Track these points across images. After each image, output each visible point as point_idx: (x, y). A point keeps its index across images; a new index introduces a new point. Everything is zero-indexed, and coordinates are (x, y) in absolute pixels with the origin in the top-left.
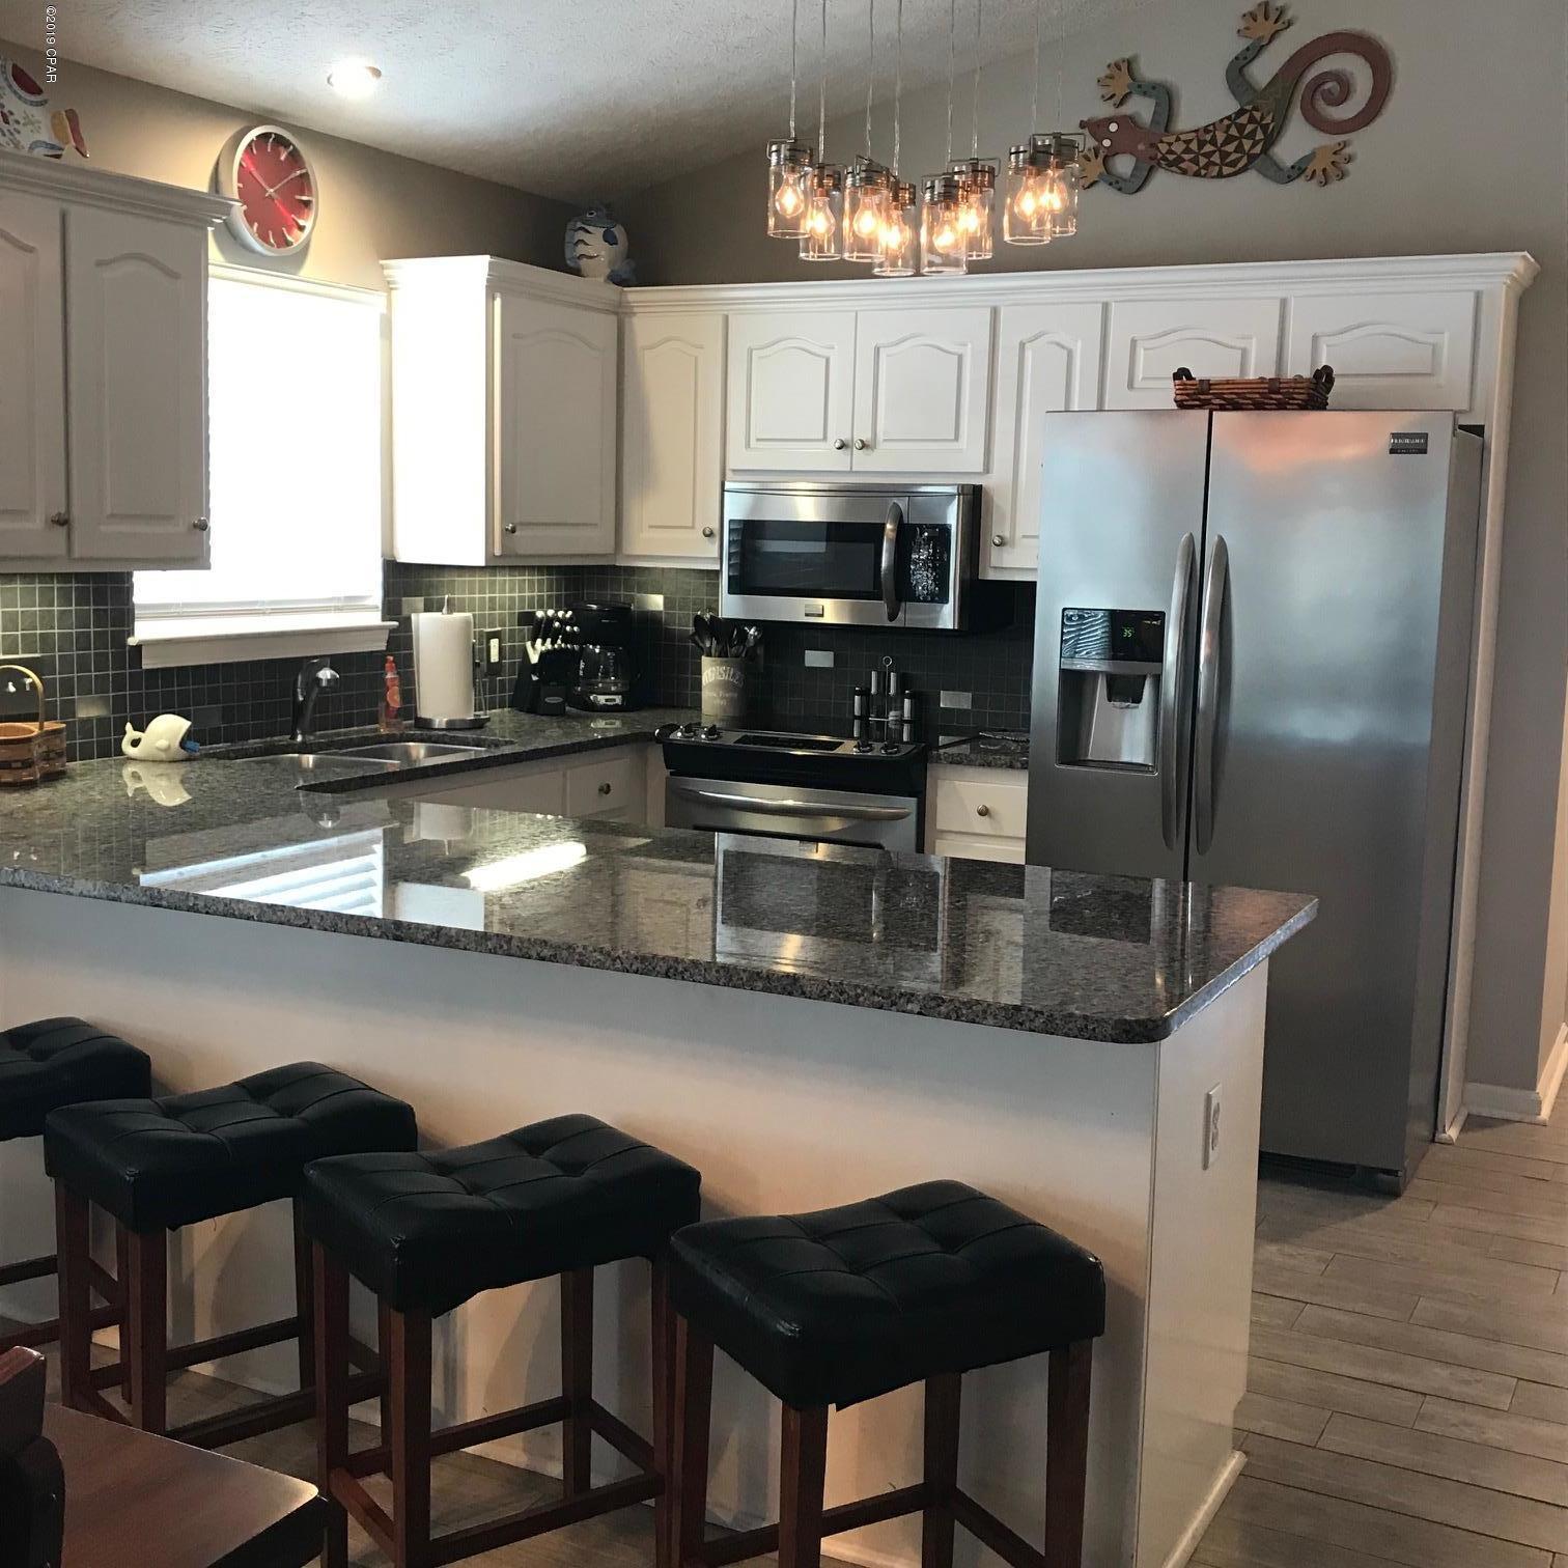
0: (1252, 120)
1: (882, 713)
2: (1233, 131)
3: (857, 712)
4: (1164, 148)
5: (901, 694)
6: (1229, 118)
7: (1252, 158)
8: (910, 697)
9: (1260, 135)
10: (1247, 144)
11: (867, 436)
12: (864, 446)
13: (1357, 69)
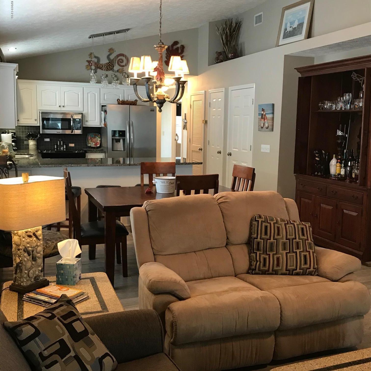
0: (111, 64)
1: (60, 148)
2: (109, 65)
3: (55, 148)
4: (99, 66)
5: (63, 145)
6: (108, 63)
7: (111, 69)
8: (65, 145)
9: (112, 66)
10: (111, 67)
11: (64, 105)
12: (63, 106)
13: (124, 59)
